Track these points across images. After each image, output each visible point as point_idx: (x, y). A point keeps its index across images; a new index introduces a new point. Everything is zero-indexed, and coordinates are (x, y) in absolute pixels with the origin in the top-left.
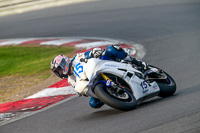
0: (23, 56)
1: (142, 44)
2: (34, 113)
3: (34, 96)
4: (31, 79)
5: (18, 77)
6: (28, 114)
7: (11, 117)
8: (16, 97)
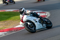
0: (13, 15)
1: (49, 12)
2: (16, 32)
3: (16, 27)
4: (16, 22)
5: (12, 21)
6: (14, 32)
7: (9, 33)
8: (11, 27)
